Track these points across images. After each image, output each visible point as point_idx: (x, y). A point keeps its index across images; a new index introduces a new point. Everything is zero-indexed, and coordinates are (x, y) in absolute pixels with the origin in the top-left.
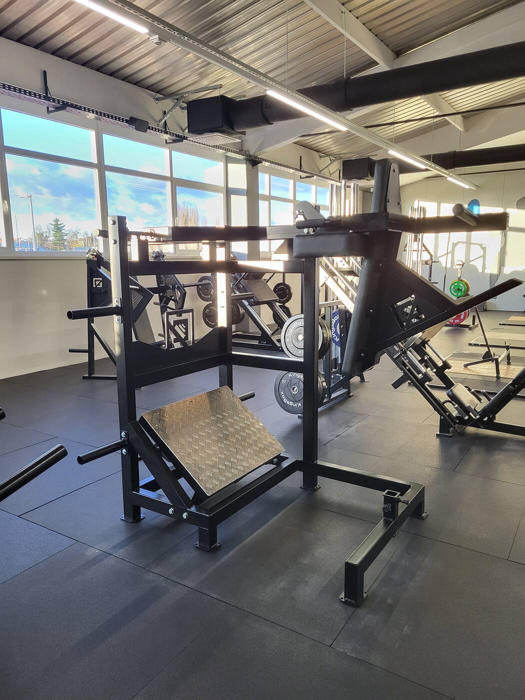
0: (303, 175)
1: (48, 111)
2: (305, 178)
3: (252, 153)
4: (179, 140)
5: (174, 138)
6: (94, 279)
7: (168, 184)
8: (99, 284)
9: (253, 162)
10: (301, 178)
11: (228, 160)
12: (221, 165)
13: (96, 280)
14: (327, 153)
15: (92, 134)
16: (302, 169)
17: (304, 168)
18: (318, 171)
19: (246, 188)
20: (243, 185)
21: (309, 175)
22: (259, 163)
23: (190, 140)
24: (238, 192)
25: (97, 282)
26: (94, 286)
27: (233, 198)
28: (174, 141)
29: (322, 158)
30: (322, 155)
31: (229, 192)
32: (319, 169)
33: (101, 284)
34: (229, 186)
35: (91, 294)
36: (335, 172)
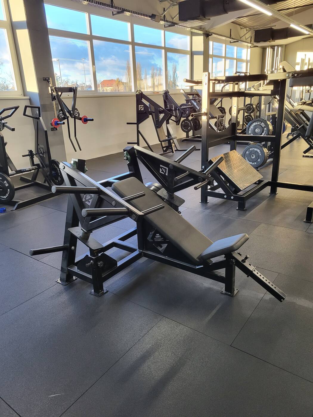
0: (232, 40)
1: (113, 15)
2: (233, 42)
3: (207, 29)
4: (172, 25)
5: (170, 24)
6: (139, 106)
7: (163, 51)
8: (142, 109)
9: (207, 35)
10: (230, 43)
11: (192, 34)
12: (188, 38)
13: (140, 106)
14: (245, 26)
15: (129, 25)
16: (231, 37)
17: (233, 36)
18: (239, 37)
19: (203, 50)
20: (201, 48)
21: (236, 41)
22: (210, 35)
23: (179, 25)
24: (198, 53)
25: (141, 107)
26: (139, 109)
27: (195, 57)
28: (170, 26)
29: (242, 29)
30: (242, 27)
31: (192, 54)
32: (240, 36)
33: (143, 108)
34: (193, 50)
35: (138, 113)
36: (249, 37)
